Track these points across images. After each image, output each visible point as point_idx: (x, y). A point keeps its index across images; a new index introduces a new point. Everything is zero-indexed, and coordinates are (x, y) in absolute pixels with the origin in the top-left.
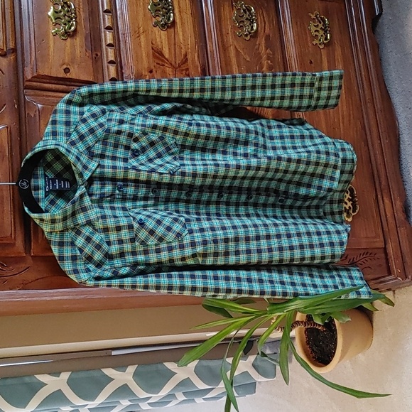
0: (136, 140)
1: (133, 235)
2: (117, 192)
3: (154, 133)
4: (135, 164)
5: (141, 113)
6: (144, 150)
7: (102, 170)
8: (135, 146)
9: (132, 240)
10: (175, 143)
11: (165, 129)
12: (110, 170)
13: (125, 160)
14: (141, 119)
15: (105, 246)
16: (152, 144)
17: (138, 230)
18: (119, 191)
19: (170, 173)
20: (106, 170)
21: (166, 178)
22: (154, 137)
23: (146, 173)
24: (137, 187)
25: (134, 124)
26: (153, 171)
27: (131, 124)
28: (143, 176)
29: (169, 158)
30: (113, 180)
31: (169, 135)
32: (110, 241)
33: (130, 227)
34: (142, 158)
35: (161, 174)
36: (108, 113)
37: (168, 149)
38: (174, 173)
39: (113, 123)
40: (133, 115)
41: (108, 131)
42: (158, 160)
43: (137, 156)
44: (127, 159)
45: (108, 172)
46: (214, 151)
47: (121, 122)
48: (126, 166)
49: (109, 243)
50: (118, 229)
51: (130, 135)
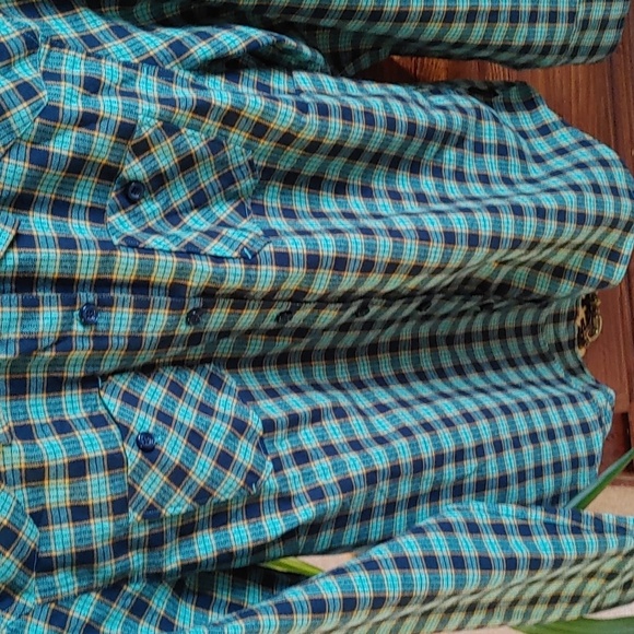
0: (142, 149)
1: (123, 491)
2: (78, 328)
3: (197, 129)
4: (131, 229)
5: (151, 61)
6: (159, 181)
7: (26, 253)
8: (135, 169)
9: (119, 506)
10: (251, 162)
11: (231, 118)
12: (55, 253)
13: (96, 215)
14: (154, 81)
15: (29, 533)
16: (187, 163)
17: (140, 472)
18: (85, 324)
19: (243, 257)
20: (41, 253)
21: (235, 274)
22: (195, 142)
23: (173, 261)
24: (142, 306)
25: (133, 95)
26: (190, 251)
27: (123, 94)
28: (164, 269)
29: (224, 210)
30: (65, 286)
31: (237, 137)
32: (44, 511)
33: (115, 462)
34: (151, 208)
35: (217, 259)
36: (44, 48)
37: (227, 179)
38: (254, 255)
39: (65, 86)
40: (126, 65)
41: (51, 113)
42: (195, 214)
43: (135, 202)
44: (103, 211)
45: (49, 260)
46: (340, 189)
47: (93, 86)
48: (105, 237)
49: (40, 518)
50: (77, 469)
51: (126, 131)
